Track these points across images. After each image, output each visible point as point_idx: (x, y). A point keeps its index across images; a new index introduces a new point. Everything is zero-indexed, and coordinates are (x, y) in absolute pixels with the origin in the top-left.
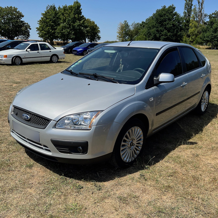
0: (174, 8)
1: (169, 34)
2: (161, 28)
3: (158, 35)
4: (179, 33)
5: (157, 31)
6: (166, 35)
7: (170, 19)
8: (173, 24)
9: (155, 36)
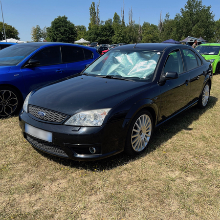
0: (66, 18)
1: (62, 37)
2: (57, 32)
3: (55, 37)
4: (70, 36)
5: (55, 34)
6: (60, 37)
7: (63, 26)
8: (65, 30)
9: (53, 38)
